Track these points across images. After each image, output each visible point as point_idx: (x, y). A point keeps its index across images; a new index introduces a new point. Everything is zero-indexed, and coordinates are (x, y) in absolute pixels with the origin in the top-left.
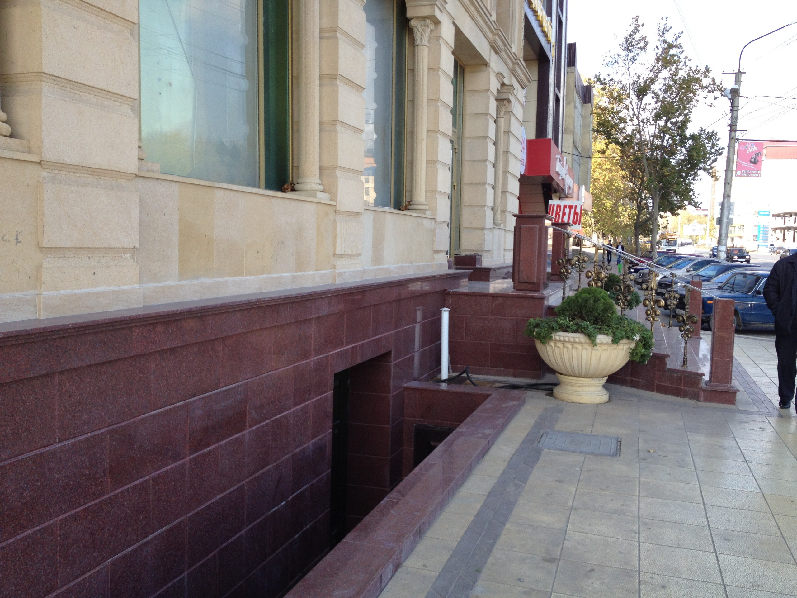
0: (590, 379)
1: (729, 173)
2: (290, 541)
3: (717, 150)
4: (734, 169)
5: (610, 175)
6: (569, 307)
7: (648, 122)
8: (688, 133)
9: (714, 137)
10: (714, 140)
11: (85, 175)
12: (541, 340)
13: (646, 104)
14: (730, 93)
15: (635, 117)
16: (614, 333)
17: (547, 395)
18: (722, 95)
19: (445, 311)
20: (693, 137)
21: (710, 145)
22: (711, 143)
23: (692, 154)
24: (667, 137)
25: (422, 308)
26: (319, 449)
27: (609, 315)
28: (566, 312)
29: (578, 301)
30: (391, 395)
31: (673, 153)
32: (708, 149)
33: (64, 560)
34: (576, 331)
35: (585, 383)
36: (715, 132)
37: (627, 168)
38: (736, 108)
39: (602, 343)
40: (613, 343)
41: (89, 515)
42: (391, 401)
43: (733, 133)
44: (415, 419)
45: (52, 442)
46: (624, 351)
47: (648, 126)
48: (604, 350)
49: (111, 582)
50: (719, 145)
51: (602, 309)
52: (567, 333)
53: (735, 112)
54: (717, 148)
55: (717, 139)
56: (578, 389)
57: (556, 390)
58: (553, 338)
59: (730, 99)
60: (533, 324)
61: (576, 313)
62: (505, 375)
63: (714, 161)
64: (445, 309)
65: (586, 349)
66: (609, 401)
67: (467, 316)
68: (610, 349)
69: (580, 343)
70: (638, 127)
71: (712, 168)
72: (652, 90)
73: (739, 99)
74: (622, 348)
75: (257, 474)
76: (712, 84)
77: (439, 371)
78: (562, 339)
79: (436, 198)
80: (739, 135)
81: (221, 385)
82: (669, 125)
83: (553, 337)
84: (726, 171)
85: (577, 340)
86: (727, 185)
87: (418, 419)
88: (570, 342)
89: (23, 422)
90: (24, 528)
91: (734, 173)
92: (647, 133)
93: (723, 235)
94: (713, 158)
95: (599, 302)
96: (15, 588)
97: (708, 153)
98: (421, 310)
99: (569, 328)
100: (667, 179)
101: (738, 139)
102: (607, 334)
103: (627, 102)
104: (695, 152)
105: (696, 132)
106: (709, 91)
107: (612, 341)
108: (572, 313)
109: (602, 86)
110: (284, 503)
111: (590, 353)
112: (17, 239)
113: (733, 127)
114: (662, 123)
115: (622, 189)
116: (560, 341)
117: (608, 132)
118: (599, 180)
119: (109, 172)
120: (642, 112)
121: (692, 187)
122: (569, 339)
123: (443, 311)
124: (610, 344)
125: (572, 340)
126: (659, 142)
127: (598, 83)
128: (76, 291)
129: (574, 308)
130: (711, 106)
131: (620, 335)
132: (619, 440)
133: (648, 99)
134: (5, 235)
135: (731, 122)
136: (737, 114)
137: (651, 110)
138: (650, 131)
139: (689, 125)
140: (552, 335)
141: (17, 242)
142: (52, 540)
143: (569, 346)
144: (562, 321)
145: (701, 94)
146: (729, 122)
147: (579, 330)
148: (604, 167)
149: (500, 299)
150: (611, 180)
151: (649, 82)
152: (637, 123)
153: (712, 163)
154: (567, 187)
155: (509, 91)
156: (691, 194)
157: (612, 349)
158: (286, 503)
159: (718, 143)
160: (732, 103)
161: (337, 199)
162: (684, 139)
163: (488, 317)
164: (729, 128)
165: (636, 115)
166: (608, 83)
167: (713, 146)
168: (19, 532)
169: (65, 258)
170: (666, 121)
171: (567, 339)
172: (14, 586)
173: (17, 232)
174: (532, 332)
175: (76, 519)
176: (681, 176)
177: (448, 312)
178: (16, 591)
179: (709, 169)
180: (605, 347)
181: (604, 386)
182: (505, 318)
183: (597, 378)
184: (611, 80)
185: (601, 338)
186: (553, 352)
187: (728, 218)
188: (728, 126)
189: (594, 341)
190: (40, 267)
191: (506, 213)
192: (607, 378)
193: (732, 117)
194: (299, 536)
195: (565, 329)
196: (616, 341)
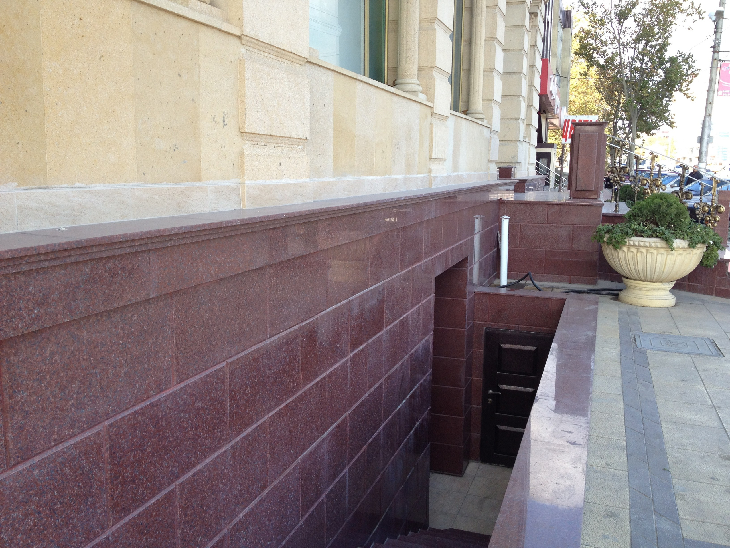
0: (660, 284)
1: (711, 93)
2: (408, 437)
3: (693, 72)
4: (716, 89)
5: (586, 98)
6: (641, 213)
7: (628, 44)
8: (667, 55)
9: (690, 59)
10: (690, 62)
11: (272, 56)
12: (613, 246)
13: (626, 28)
14: (715, 16)
15: (616, 40)
16: (690, 238)
17: (612, 299)
18: (700, 18)
19: (505, 219)
20: (672, 60)
21: (686, 67)
22: (687, 66)
23: (670, 75)
24: (646, 59)
25: (480, 216)
26: (426, 349)
27: (682, 220)
28: (638, 217)
29: (651, 206)
30: (467, 299)
31: (650, 75)
32: (685, 71)
33: (272, 458)
34: (651, 236)
35: (655, 287)
36: (691, 54)
37: (604, 90)
38: (719, 30)
39: (679, 248)
40: (690, 247)
41: (288, 412)
42: (467, 306)
43: (716, 54)
44: (485, 323)
45: (265, 337)
46: (697, 255)
47: (628, 49)
48: (680, 254)
49: (302, 479)
50: (695, 67)
51: (675, 214)
52: (642, 238)
53: (719, 34)
54: (693, 70)
55: (693, 61)
56: (648, 293)
57: (622, 295)
58: (627, 244)
59: (714, 21)
60: (603, 230)
61: (648, 218)
62: (560, 281)
63: (690, 82)
64: (505, 217)
65: (662, 253)
66: (676, 305)
67: (522, 224)
68: (685, 253)
69: (656, 247)
70: (618, 50)
71: (687, 89)
72: (633, 14)
73: (722, 21)
74: (696, 252)
75: (390, 373)
76: (691, 7)
77: (498, 276)
78: (637, 244)
79: (492, 107)
80: (721, 56)
81: (369, 284)
82: (648, 48)
83: (627, 242)
84: (708, 91)
85: (653, 245)
86: (709, 105)
87: (488, 323)
88: (645, 247)
89: (246, 316)
90: (247, 425)
91: (716, 92)
92: (626, 56)
93: (704, 153)
94: (690, 80)
95: (672, 207)
96: (240, 487)
97: (685, 75)
98: (479, 218)
99: (643, 233)
100: (646, 100)
101: (720, 60)
102: (683, 239)
103: (609, 26)
104: (673, 73)
105: (675, 55)
106: (688, 14)
107: (689, 245)
108: (644, 218)
109: (586, 10)
110: (405, 401)
111: (665, 257)
112: (224, 122)
113: (717, 49)
114: (641, 46)
115: (596, 111)
116: (634, 246)
117: (589, 55)
118: (574, 102)
119: (289, 54)
120: (622, 36)
121: (669, 108)
122: (644, 244)
123: (503, 219)
124: (686, 248)
125: (648, 244)
126: (638, 64)
127: (582, 7)
128: (269, 182)
129: (647, 213)
130: (689, 29)
131: (697, 240)
132: (712, 341)
133: (630, 23)
134: (215, 116)
135: (715, 44)
136: (721, 36)
137: (630, 34)
138: (629, 54)
139: (668, 47)
140: (625, 240)
141: (224, 125)
142: (265, 437)
143: (644, 251)
144: (636, 227)
145: (680, 17)
146: (713, 45)
147: (654, 235)
148: (580, 90)
149: (556, 207)
150: (586, 103)
151: (631, 6)
152: (618, 46)
153: (688, 85)
154: (556, 107)
155: (537, 5)
156: (667, 114)
157: (687, 254)
158: (406, 400)
159: (694, 65)
160: (716, 25)
161: (434, 101)
162: (662, 61)
163: (543, 225)
164: (712, 49)
165: (616, 39)
166: (591, 7)
167: (690, 67)
168: (243, 430)
169: (258, 146)
170: (646, 44)
171: (642, 244)
172: (239, 486)
173: (224, 113)
174: (601, 237)
175: (280, 416)
176: (658, 97)
177: (508, 221)
178: (241, 490)
179: (684, 91)
180: (681, 252)
181: (670, 291)
182: (561, 225)
183: (667, 282)
184: (594, 4)
185: (678, 243)
186: (625, 258)
187: (709, 136)
188: (712, 47)
189: (672, 245)
190: (242, 155)
191: (531, 127)
192: (674, 283)
193: (715, 38)
194: (414, 431)
195: (641, 234)
196: (692, 245)
